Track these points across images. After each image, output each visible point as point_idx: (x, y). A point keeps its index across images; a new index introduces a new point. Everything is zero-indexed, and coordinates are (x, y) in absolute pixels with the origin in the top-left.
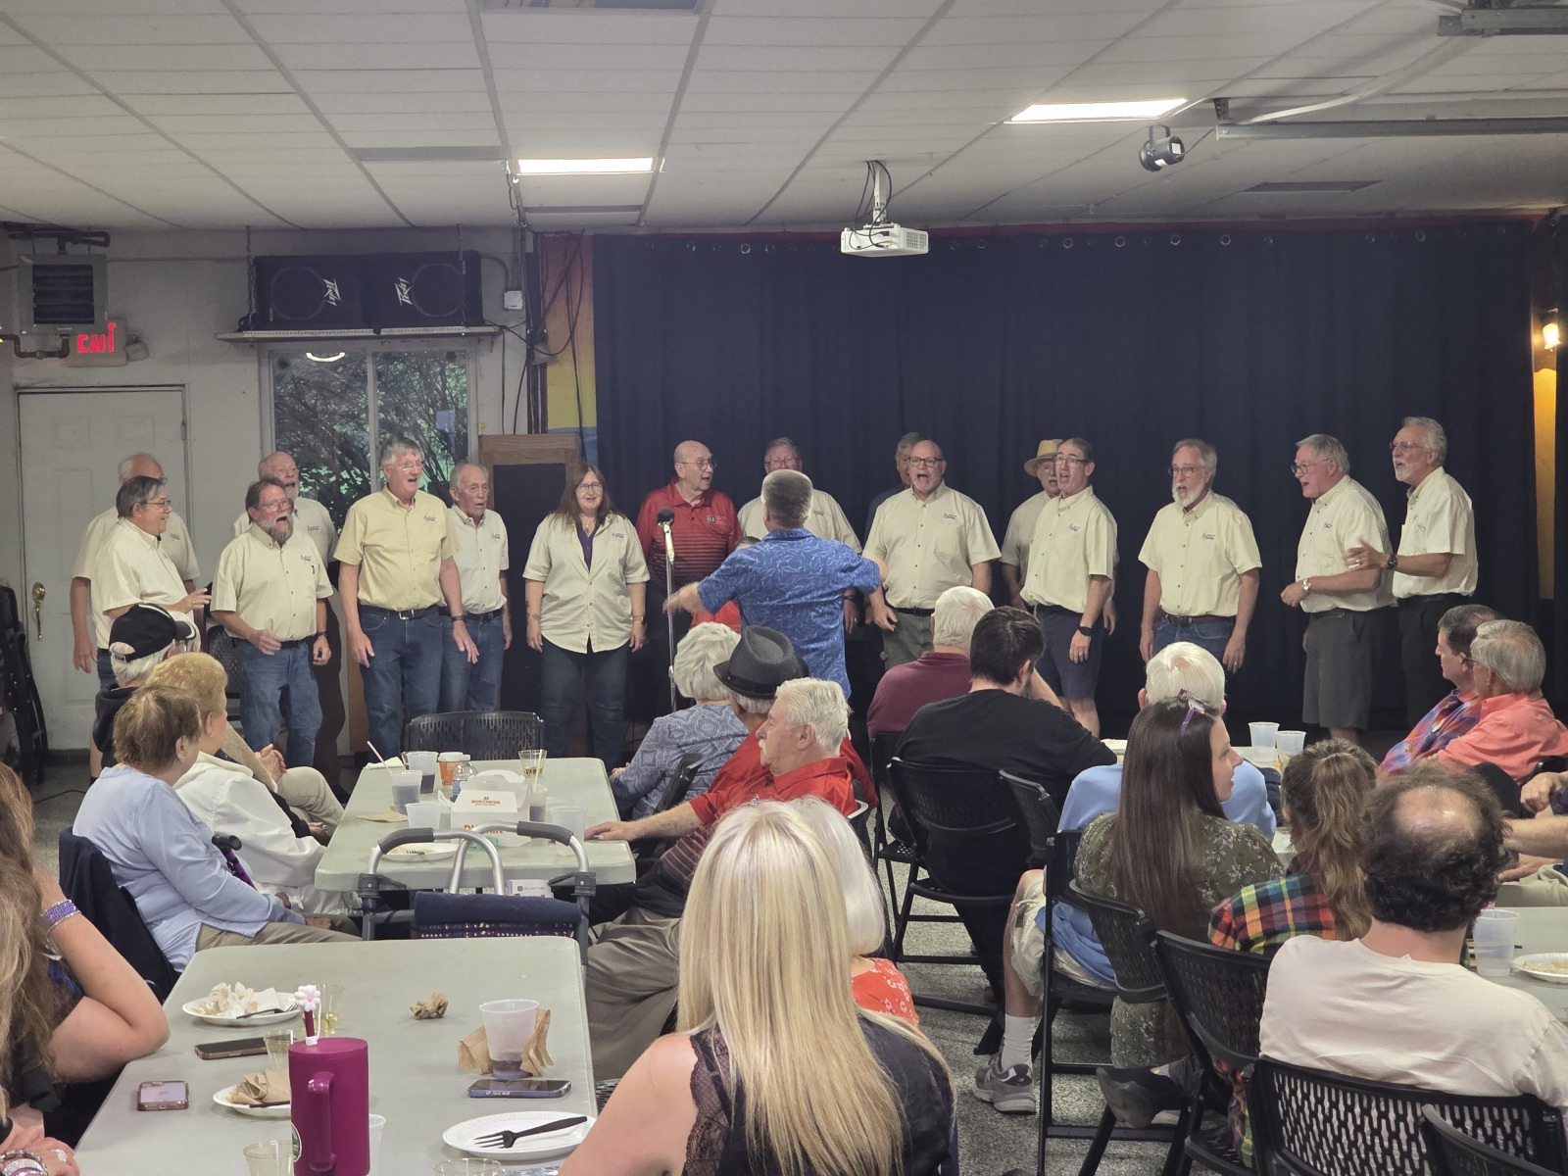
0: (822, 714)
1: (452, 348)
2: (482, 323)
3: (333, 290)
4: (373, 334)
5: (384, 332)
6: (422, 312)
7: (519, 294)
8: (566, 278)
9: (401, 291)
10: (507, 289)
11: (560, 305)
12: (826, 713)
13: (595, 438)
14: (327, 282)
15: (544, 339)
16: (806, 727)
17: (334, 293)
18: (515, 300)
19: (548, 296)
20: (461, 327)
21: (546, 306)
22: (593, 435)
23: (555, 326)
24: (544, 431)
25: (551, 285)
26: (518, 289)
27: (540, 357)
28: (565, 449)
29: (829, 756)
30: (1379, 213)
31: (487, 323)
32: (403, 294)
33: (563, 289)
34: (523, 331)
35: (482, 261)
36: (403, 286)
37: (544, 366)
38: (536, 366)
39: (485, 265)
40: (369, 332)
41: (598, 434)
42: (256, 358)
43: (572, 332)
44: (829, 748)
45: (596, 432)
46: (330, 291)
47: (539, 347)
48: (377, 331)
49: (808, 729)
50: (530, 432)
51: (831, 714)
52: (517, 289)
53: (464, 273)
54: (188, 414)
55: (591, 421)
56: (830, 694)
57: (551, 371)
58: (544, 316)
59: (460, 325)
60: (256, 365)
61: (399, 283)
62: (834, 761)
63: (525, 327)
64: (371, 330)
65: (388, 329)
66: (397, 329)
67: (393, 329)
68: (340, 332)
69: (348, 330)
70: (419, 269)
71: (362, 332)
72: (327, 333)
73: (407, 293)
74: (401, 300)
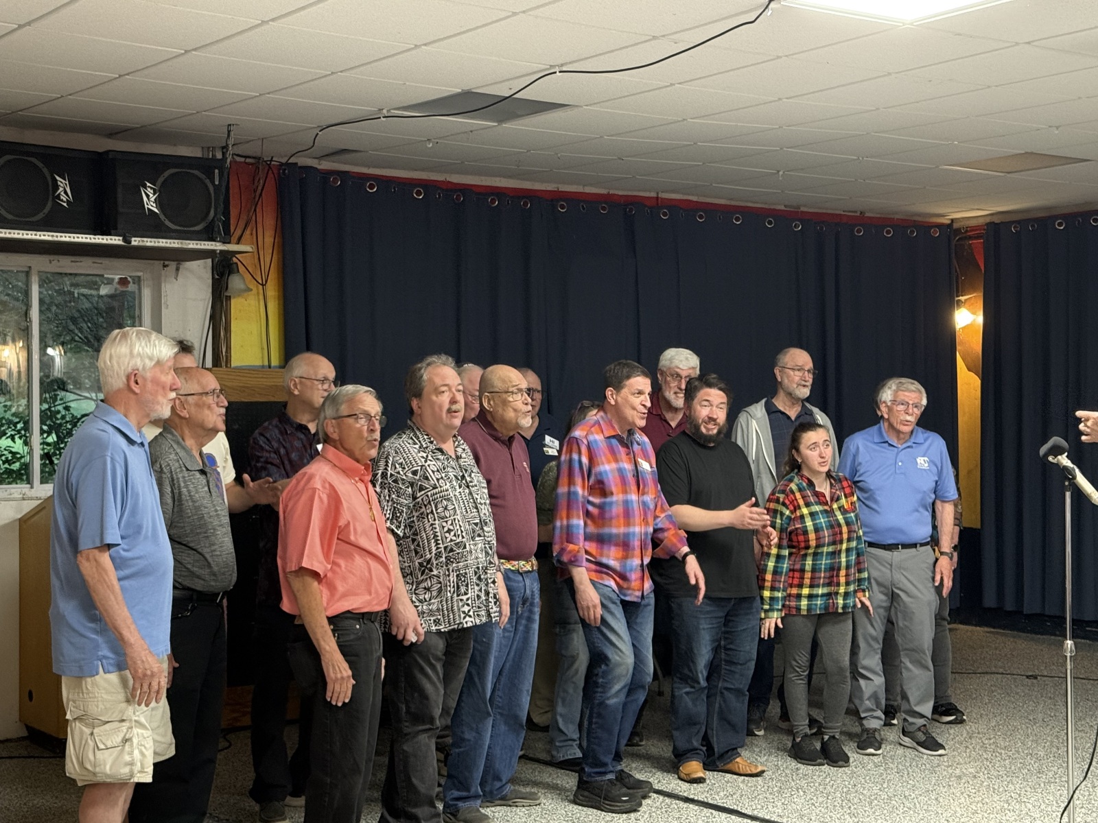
3: (64, 189)
4: (123, 244)
5: (135, 241)
6: (167, 223)
8: (257, 206)
9: (148, 196)
11: (250, 234)
14: (58, 178)
20: (218, 244)
24: (228, 366)
30: (856, 212)
32: (150, 201)
36: (150, 192)
37: (228, 299)
40: (117, 240)
46: (61, 189)
48: (127, 240)
57: (236, 305)
59: (215, 241)
61: (145, 186)
64: (121, 238)
65: (139, 239)
66: (149, 240)
67: (145, 239)
68: (86, 238)
69: (95, 235)
70: (167, 174)
71: (111, 239)
72: (70, 237)
73: (155, 200)
74: (146, 206)
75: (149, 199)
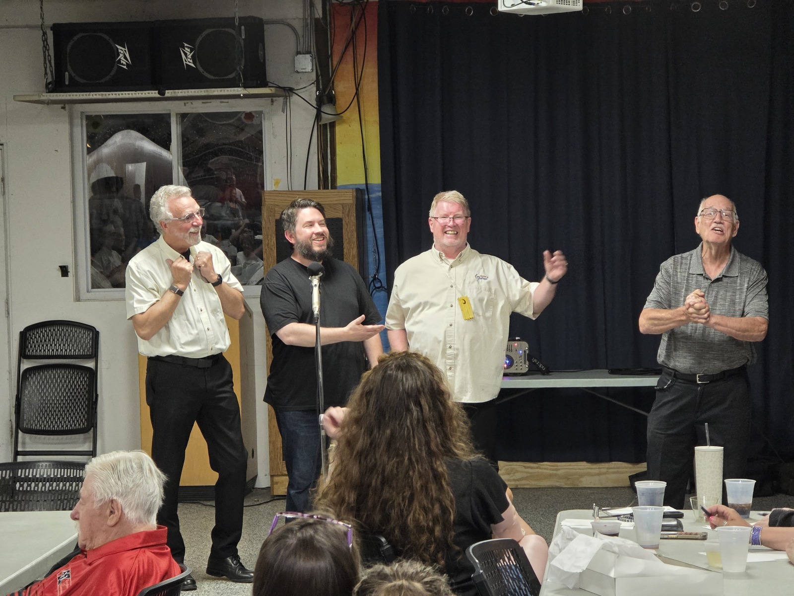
0: (126, 487)
1: (248, 110)
2: (264, 84)
3: (124, 55)
4: (159, 96)
5: (169, 93)
6: (204, 74)
7: (308, 56)
8: (351, 42)
9: (186, 54)
10: (298, 53)
11: (347, 68)
12: (131, 485)
13: (380, 194)
15: (332, 100)
16: (112, 501)
17: (125, 58)
18: (306, 63)
19: (336, 59)
20: (239, 89)
21: (334, 68)
22: (378, 191)
23: (343, 88)
24: (334, 187)
25: (338, 49)
26: (308, 52)
27: (326, 119)
28: (342, 205)
29: (142, 529)
31: (270, 85)
32: (187, 58)
33: (351, 49)
34: (311, 93)
35: (266, 27)
36: (187, 50)
37: (333, 125)
38: (325, 125)
39: (268, 30)
40: (154, 94)
41: (382, 191)
42: (67, 119)
43: (357, 89)
44: (140, 521)
45: (380, 189)
46: (121, 55)
47: (327, 109)
48: (162, 93)
49: (115, 503)
50: (319, 188)
51: (138, 486)
52: (307, 54)
53: (243, 37)
54: (6, 172)
55: (376, 178)
56: (135, 466)
57: (338, 129)
58: (332, 75)
59: (239, 87)
60: (67, 126)
61: (183, 47)
62: (149, 535)
63: (315, 89)
64: (157, 92)
65: (172, 91)
66: (180, 91)
67: (177, 91)
68: (129, 94)
69: (136, 91)
70: (204, 34)
71: (149, 93)
72: (116, 94)
73: (191, 57)
74: (185, 62)
75: (186, 57)
